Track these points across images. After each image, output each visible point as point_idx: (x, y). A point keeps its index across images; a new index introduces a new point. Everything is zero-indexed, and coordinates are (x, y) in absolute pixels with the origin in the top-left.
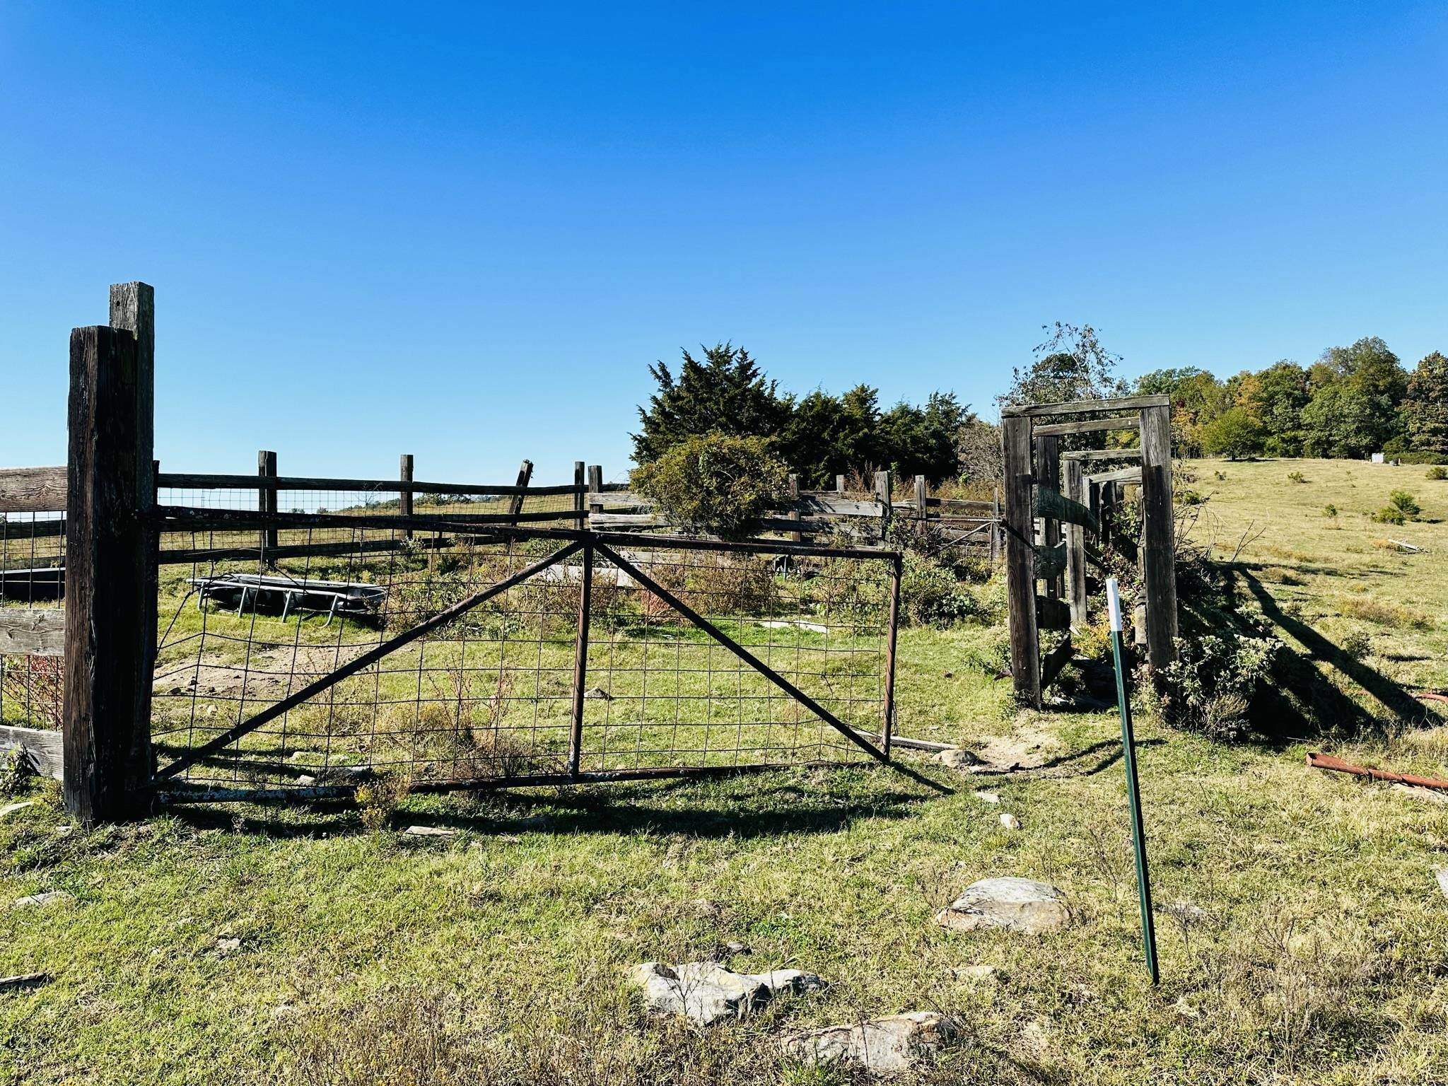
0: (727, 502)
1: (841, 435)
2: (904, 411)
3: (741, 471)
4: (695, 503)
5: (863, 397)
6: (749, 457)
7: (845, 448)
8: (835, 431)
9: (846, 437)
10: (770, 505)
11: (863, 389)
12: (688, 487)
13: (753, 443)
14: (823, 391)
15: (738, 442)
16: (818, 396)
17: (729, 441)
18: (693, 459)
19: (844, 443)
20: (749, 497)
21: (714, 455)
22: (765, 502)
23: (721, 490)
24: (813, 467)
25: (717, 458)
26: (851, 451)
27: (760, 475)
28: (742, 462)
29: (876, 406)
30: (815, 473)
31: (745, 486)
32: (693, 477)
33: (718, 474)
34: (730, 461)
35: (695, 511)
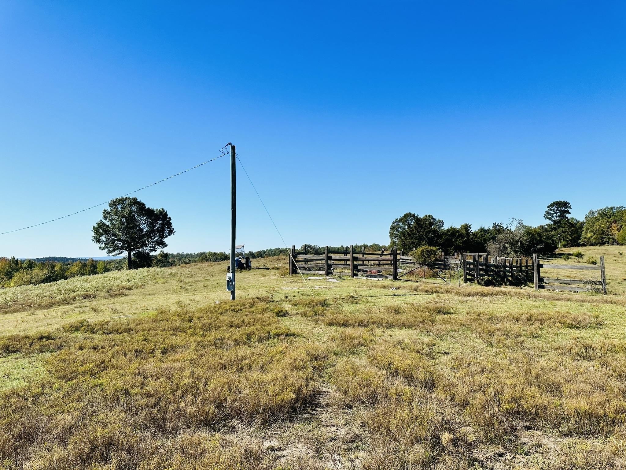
0: (430, 260)
1: (458, 239)
2: (482, 230)
3: (432, 254)
4: (423, 259)
5: (466, 227)
6: (434, 251)
7: (459, 243)
8: (457, 238)
9: (460, 240)
10: (438, 260)
11: (466, 225)
12: (422, 257)
13: (435, 248)
14: (453, 226)
15: (431, 248)
16: (451, 227)
17: (430, 248)
18: (423, 251)
19: (459, 242)
20: (434, 259)
21: (427, 250)
22: (437, 260)
23: (428, 257)
24: (450, 249)
25: (428, 251)
26: (461, 244)
27: (436, 254)
28: (432, 252)
29: (471, 230)
30: (450, 250)
31: (433, 257)
32: (423, 255)
33: (428, 254)
34: (430, 252)
35: (423, 261)
